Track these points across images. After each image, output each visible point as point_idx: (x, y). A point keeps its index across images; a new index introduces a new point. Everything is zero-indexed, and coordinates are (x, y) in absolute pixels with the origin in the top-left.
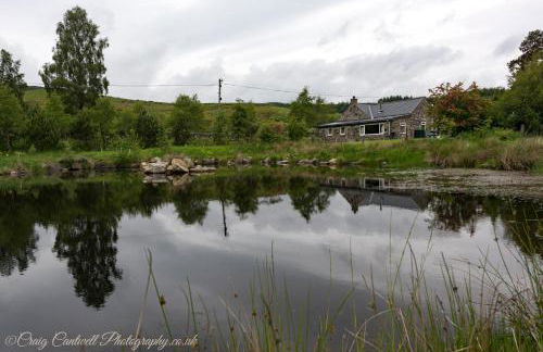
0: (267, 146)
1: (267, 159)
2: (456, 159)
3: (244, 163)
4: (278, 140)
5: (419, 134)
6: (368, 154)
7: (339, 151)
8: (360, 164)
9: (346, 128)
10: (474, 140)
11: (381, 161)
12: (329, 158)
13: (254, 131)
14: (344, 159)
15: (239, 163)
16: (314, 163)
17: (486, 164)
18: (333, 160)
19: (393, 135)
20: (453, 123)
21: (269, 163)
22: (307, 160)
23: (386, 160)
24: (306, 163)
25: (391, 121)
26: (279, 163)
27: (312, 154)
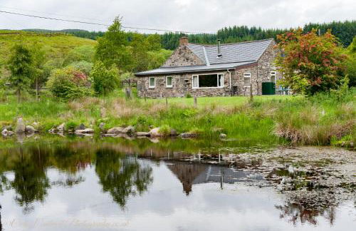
0: (62, 105)
1: (61, 126)
2: (309, 132)
3: (27, 132)
4: (77, 96)
5: (268, 89)
6: (202, 122)
7: (163, 115)
8: (191, 136)
9: (174, 78)
10: (331, 105)
11: (218, 132)
12: (150, 126)
13: (42, 80)
14: (169, 129)
15: (20, 133)
16: (129, 133)
17: (342, 142)
18: (155, 131)
19: (235, 91)
20: (306, 82)
21: (65, 132)
22: (119, 129)
23: (225, 132)
24: (118, 133)
25: (232, 70)
26: (78, 132)
27: (126, 118)
